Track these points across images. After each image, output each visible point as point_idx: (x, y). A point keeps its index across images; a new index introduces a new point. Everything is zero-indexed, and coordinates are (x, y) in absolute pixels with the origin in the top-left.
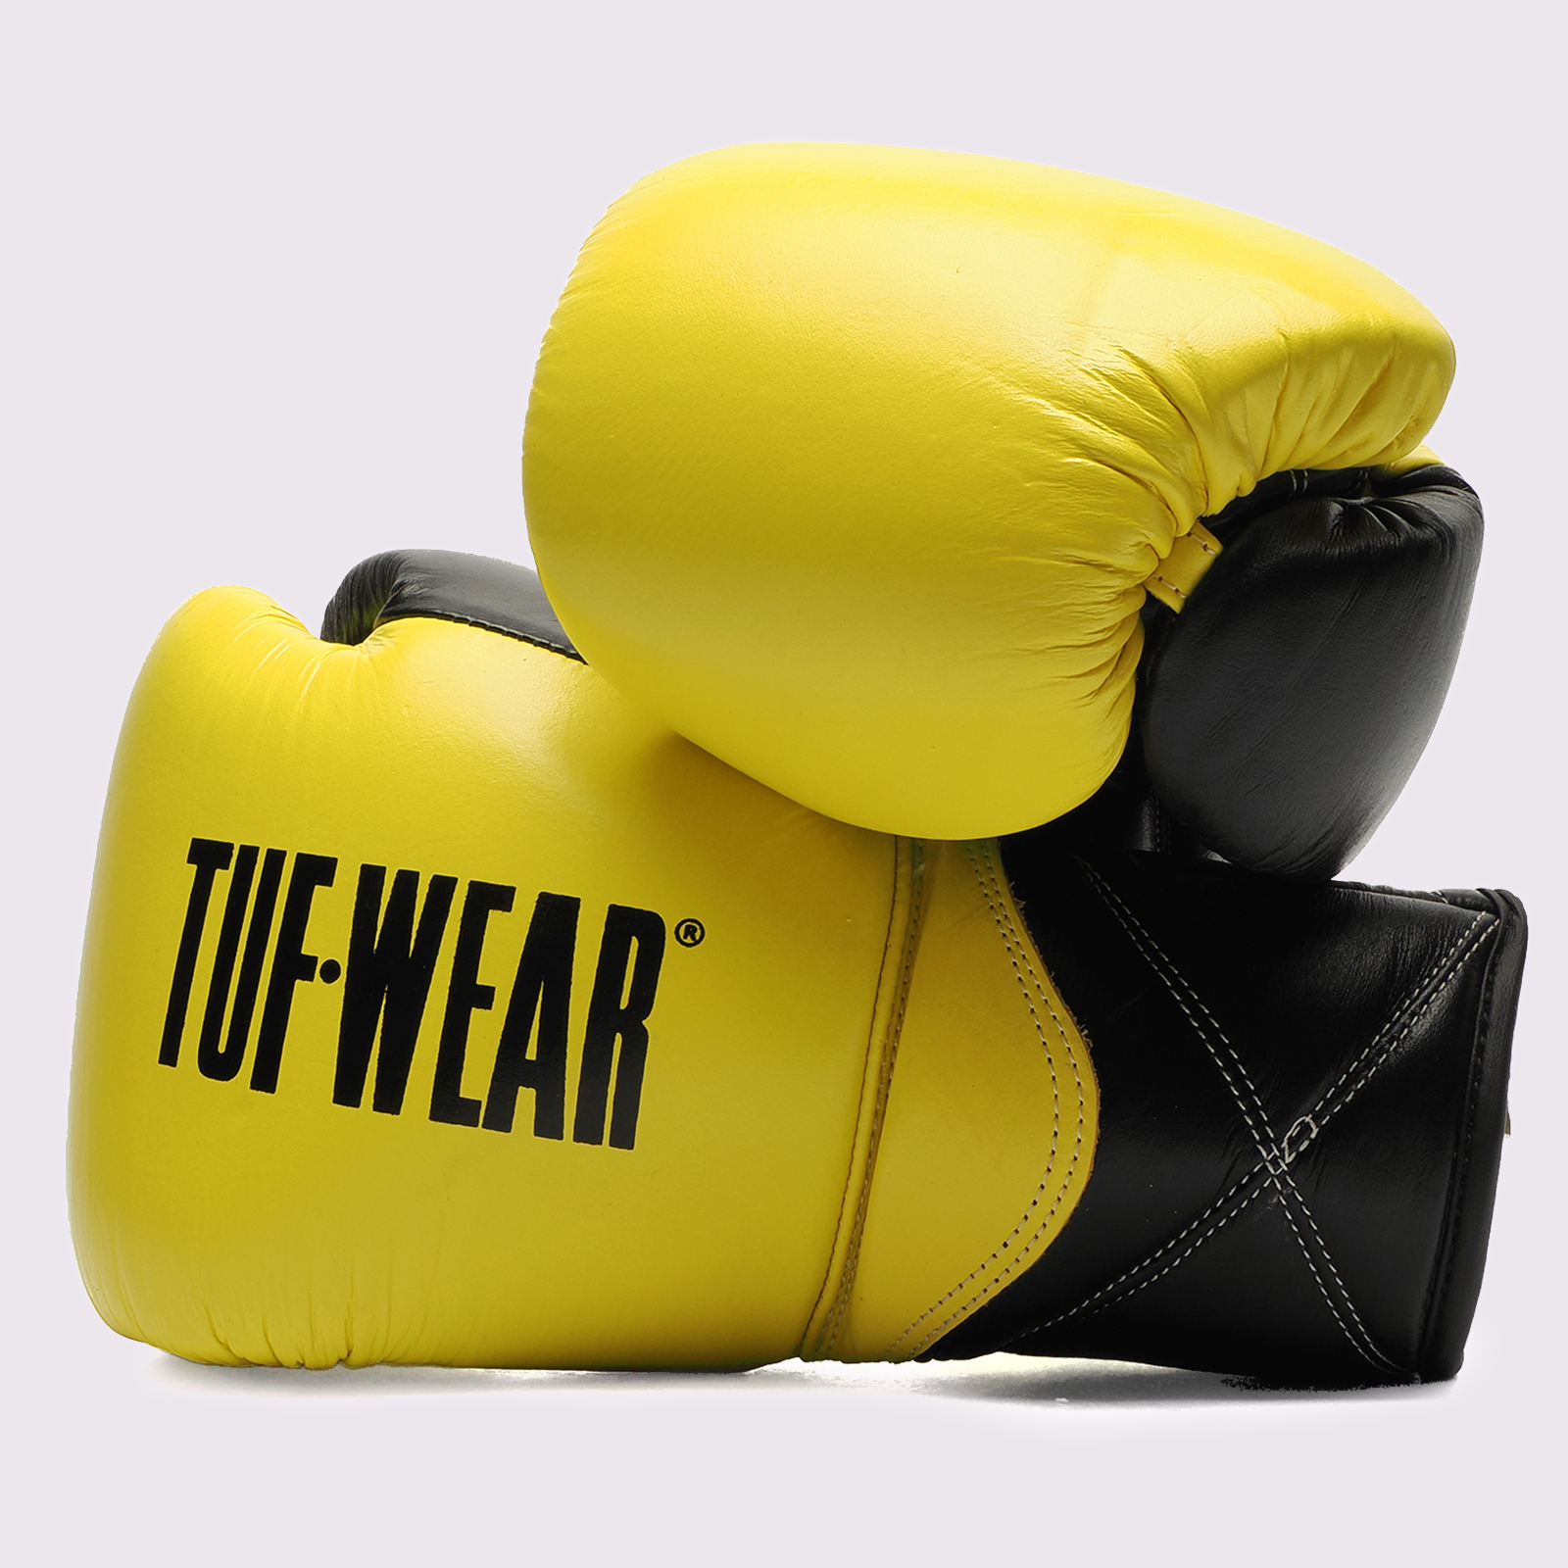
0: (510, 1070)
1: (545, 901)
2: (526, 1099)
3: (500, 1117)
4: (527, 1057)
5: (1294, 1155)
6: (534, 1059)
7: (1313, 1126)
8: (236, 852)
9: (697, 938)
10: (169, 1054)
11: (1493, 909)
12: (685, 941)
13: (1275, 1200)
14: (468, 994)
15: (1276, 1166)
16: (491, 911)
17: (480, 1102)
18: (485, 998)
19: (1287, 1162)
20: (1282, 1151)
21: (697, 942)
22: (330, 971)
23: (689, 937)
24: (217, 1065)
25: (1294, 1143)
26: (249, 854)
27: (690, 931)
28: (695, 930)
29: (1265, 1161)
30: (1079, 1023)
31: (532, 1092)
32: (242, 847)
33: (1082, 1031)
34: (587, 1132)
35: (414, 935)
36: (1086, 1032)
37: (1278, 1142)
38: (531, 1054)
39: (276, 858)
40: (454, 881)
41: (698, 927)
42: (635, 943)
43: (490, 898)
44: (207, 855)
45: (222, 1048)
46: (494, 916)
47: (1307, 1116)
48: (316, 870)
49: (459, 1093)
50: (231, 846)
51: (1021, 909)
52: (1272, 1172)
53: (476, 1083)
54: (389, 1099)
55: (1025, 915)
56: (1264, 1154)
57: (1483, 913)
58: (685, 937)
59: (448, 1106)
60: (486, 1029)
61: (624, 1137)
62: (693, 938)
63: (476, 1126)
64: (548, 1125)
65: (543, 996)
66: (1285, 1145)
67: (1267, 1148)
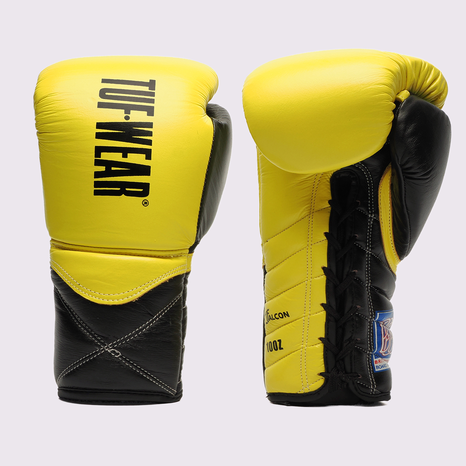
0: (108, 164)
1: (149, 167)
2: (102, 169)
3: (98, 163)
4: (112, 168)
5: (110, 352)
6: (112, 169)
7: (119, 356)
8: (153, 91)
9: (145, 205)
10: (104, 81)
11: (177, 394)
12: (143, 202)
13: (97, 348)
14: (125, 152)
15: (106, 348)
16: (145, 155)
17: (100, 158)
18: (125, 156)
19: (108, 350)
20: (111, 349)
21: (143, 205)
22: (127, 118)
23: (144, 203)
24: (103, 93)
25: (114, 352)
26: (153, 94)
27: (146, 203)
28: (146, 204)
29: (108, 345)
30: (139, 298)
31: (104, 170)
32: (154, 93)
33: (137, 299)
34: (97, 184)
35: (138, 137)
36: (137, 300)
37: (113, 348)
38: (113, 169)
39: (152, 101)
40: (151, 145)
41: (147, 205)
42: (141, 190)
43: (148, 154)
44: (152, 84)
45: (107, 94)
46: (144, 156)
47: (121, 354)
48: (150, 111)
49: (102, 152)
50: (155, 90)
51: (166, 281)
52: (105, 347)
53: (105, 156)
54: (99, 136)
55: (165, 282)
56: (110, 345)
57: (176, 392)
58: (144, 202)
59: (99, 150)
60: (117, 157)
61: (96, 193)
62: (144, 204)
63: (95, 157)
64: (97, 174)
65: (127, 170)
66: (112, 350)
67: (111, 346)
